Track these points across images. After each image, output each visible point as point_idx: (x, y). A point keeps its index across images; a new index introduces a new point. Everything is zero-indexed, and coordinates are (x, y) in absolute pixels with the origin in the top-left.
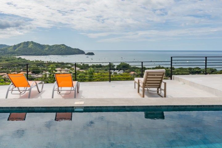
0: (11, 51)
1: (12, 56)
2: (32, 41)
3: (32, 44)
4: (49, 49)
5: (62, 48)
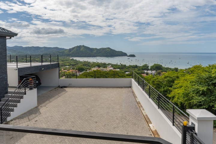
0: (67, 53)
1: (68, 58)
2: (83, 45)
3: (83, 48)
4: (96, 51)
5: (107, 51)
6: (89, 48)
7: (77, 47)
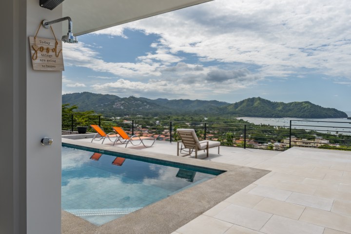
0: (231, 110)
2: (259, 97)
3: (258, 101)
4: (283, 108)
5: (305, 107)
6: (269, 102)
7: (249, 100)
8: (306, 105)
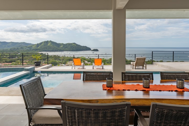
1: (36, 52)
2: (50, 41)
3: (50, 43)
4: (63, 46)
5: (73, 46)
6: (56, 43)
7: (45, 42)
8: (74, 45)
